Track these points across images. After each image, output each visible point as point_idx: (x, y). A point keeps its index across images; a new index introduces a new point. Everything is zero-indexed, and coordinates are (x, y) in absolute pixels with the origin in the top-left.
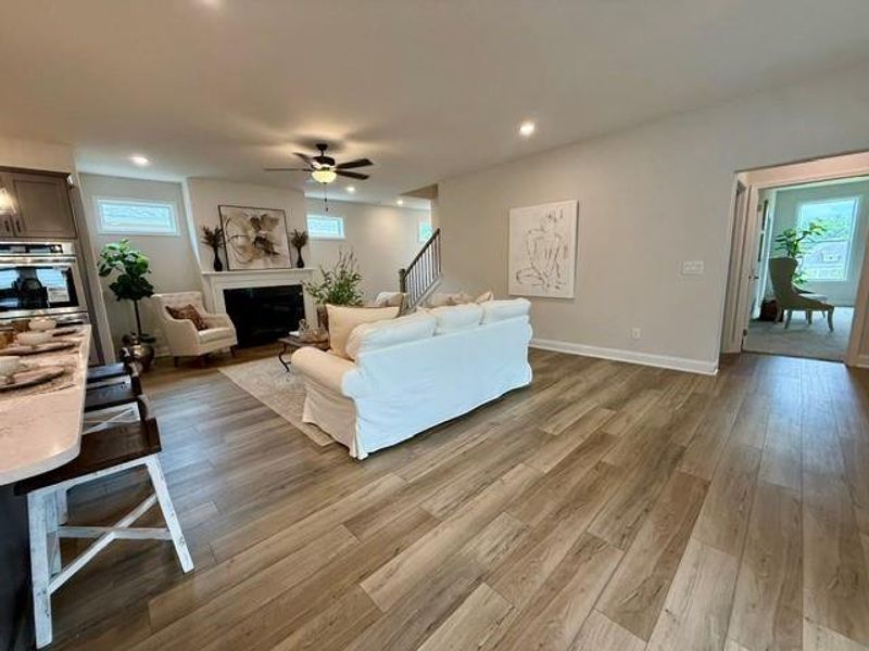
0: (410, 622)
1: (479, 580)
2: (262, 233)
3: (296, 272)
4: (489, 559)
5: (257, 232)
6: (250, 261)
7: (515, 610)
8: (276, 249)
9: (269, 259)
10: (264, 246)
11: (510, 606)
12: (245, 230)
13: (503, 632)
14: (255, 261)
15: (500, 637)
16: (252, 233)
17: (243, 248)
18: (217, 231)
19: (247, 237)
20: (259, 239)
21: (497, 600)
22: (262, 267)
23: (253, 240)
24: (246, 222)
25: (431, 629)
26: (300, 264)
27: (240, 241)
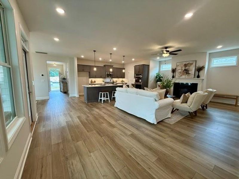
2: (187, 68)
3: (196, 79)
5: (185, 68)
6: (181, 76)
8: (190, 72)
9: (186, 75)
10: (186, 72)
12: (182, 68)
14: (183, 76)
16: (183, 69)
17: (180, 72)
18: (175, 69)
19: (182, 70)
20: (185, 70)
22: (184, 77)
23: (183, 70)
24: (183, 65)
26: (198, 77)
27: (180, 71)
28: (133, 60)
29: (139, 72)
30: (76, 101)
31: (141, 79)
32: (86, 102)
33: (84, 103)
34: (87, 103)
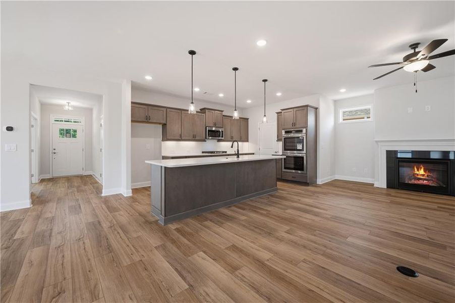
0: (181, 264)
1: (191, 286)
4: (202, 292)
7: (171, 297)
11: (173, 295)
13: (164, 291)
15: (162, 289)
21: (179, 291)
25: (176, 270)
28: (279, 94)
29: (294, 124)
30: (123, 217)
31: (301, 141)
32: (161, 218)
33: (151, 223)
34: (162, 223)
